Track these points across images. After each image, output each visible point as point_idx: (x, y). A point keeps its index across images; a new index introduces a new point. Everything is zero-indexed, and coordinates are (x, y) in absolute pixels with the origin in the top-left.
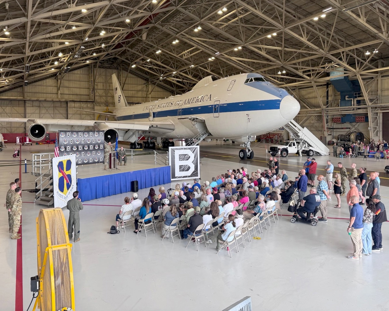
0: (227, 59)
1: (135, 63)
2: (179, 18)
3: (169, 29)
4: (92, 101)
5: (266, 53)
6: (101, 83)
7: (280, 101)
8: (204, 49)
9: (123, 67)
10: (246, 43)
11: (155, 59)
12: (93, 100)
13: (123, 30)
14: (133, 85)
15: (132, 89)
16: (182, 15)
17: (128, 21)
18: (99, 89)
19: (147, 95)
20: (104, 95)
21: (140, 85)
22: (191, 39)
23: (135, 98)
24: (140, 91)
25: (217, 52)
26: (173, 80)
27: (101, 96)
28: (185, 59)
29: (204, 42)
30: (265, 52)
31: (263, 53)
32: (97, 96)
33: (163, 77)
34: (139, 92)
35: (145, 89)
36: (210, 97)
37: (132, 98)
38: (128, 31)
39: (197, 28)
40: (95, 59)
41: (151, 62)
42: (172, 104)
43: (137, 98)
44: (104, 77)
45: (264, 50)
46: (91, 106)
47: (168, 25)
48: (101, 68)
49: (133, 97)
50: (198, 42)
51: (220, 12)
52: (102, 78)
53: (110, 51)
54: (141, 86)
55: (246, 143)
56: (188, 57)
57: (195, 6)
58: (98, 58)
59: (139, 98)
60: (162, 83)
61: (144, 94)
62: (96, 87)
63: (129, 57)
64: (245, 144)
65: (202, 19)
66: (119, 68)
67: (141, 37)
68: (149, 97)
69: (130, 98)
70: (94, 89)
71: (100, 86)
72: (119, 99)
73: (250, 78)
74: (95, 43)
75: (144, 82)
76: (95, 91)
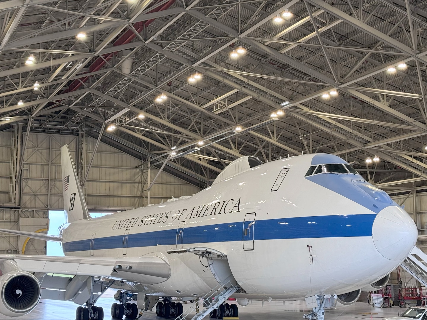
0: (308, 116)
1: (114, 122)
2: (194, 30)
3: (177, 53)
4: (13, 205)
5: (390, 106)
6: (37, 164)
7: (373, 217)
8: (256, 95)
9: (89, 130)
10: (342, 83)
11: (157, 115)
12: (17, 203)
13: (73, 55)
14: (112, 170)
15: (108, 178)
16: (200, 25)
17: (82, 36)
18: (31, 179)
19: (142, 191)
20: (43, 191)
21: (127, 169)
22: (225, 73)
23: (116, 199)
24: (126, 182)
25: (284, 101)
26: (200, 159)
27: (34, 195)
28: (220, 114)
29: (256, 80)
30: (387, 104)
31: (383, 105)
32: (26, 194)
33: (178, 152)
34: (124, 185)
35: (138, 179)
36: (237, 205)
37: (107, 199)
38: (86, 57)
39: (236, 52)
40: (21, 112)
41: (147, 120)
42: (167, 217)
43: (119, 199)
44: (44, 152)
45: (385, 98)
46: (12, 218)
47: (173, 44)
48: (37, 131)
49: (110, 196)
50: (241, 80)
51: (278, 21)
52: (41, 153)
53: (53, 98)
54: (129, 171)
55: (315, 311)
56: (225, 110)
57: (223, 8)
58: (30, 110)
59: (124, 199)
60: (178, 166)
61: (136, 190)
62: (25, 173)
63: (101, 110)
64: (313, 313)
65: (241, 33)
66: (80, 133)
67: (120, 68)
68: (147, 197)
69: (103, 198)
70: (20, 179)
71: (35, 171)
72: (72, 202)
73: (318, 165)
74: (16, 80)
75: (136, 162)
76: (24, 184)
